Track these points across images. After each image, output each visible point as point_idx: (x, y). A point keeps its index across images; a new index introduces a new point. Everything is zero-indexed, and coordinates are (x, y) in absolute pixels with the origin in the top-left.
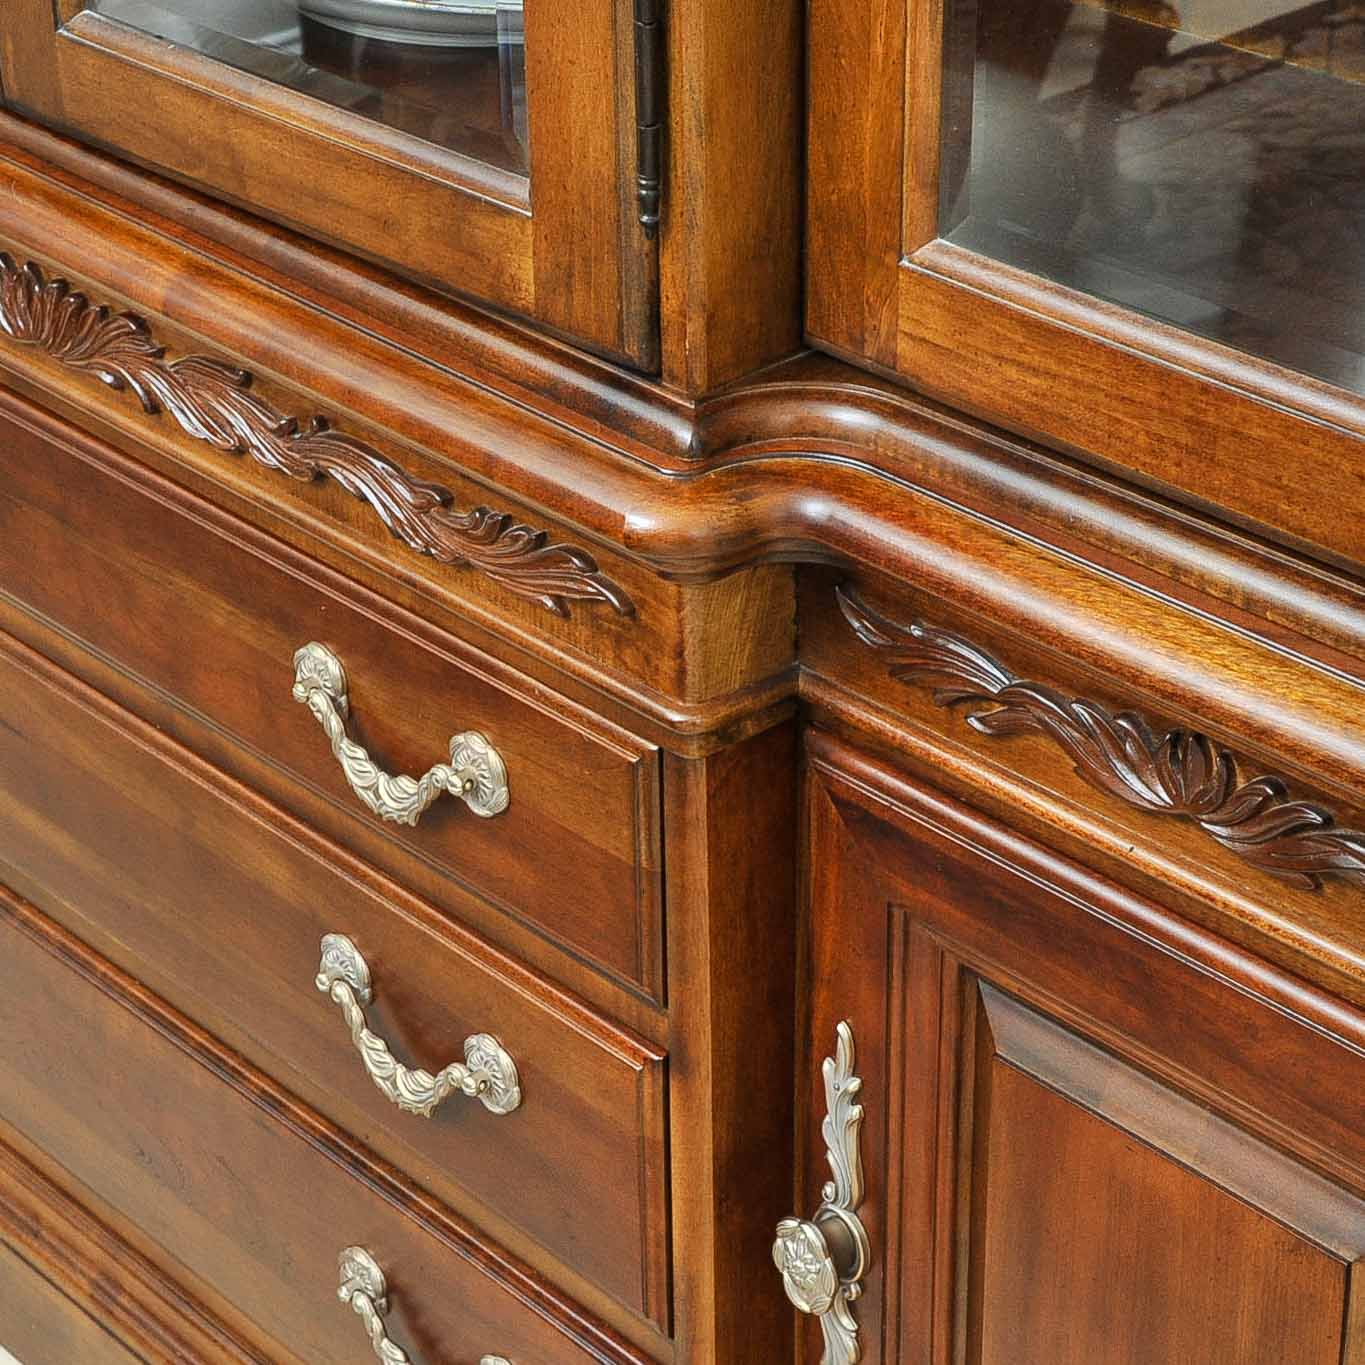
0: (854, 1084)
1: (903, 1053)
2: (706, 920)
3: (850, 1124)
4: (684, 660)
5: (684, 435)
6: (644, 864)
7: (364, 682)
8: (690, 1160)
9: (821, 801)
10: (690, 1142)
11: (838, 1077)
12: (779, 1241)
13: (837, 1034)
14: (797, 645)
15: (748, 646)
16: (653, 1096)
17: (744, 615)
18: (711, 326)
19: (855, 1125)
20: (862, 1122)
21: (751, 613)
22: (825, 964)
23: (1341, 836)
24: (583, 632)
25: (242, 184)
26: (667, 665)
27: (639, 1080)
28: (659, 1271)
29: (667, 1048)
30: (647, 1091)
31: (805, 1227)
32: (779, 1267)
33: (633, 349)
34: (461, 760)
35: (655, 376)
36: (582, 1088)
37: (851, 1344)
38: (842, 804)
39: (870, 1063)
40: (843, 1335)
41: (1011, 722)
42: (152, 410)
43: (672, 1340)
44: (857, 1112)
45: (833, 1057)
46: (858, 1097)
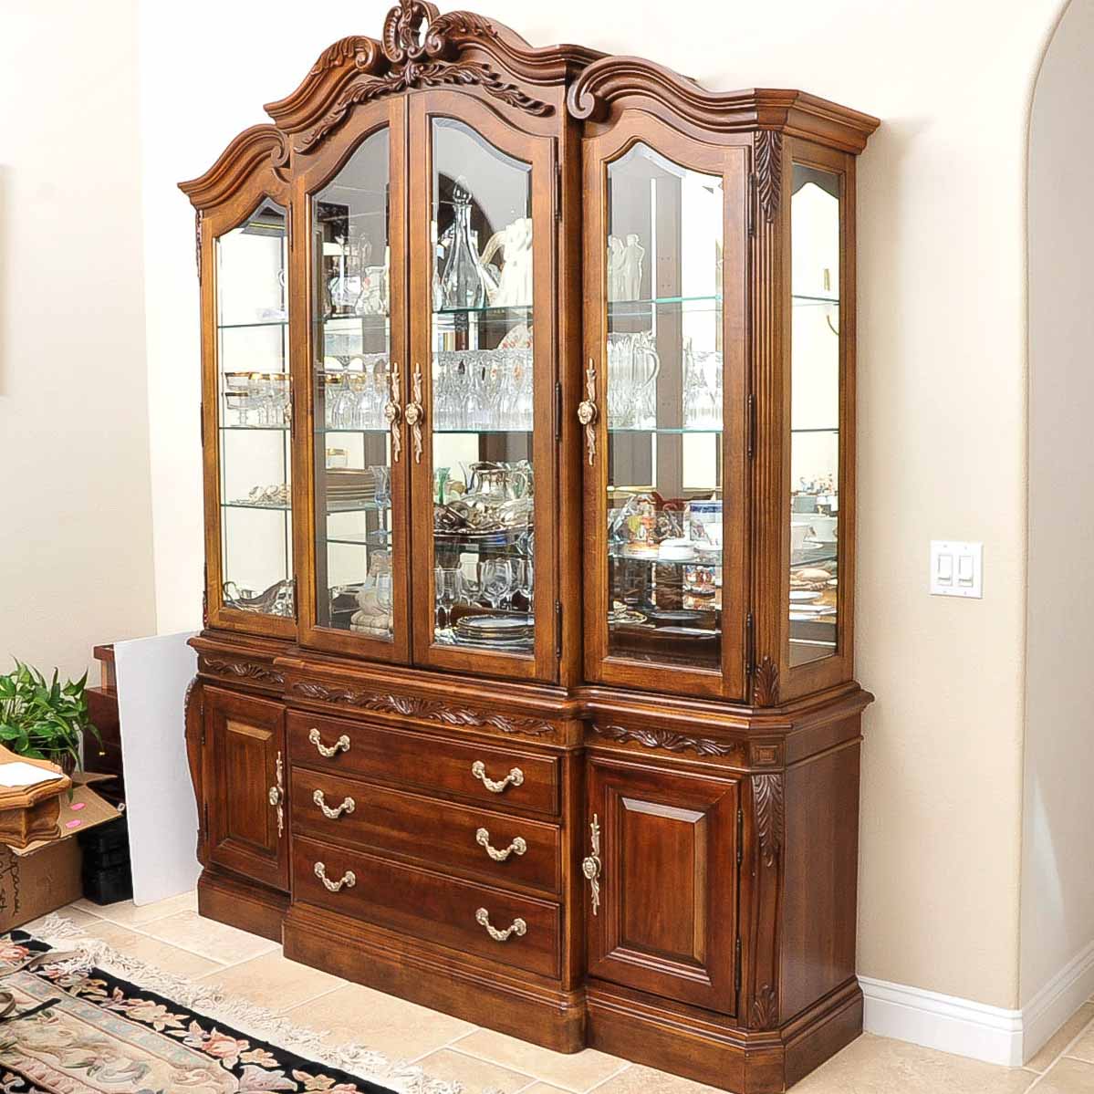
0: (598, 827)
1: (607, 817)
3: (597, 837)
5: (566, 694)
7: (488, 767)
9: (589, 767)
11: (594, 826)
12: (584, 863)
13: (594, 817)
15: (577, 735)
16: (558, 834)
18: (569, 675)
20: (600, 835)
22: (591, 802)
24: (544, 738)
25: (471, 667)
26: (562, 739)
27: (555, 831)
29: (560, 825)
30: (557, 832)
31: (588, 858)
32: (584, 869)
33: (555, 681)
34: (513, 774)
35: (559, 686)
36: (541, 839)
37: (597, 888)
38: (595, 766)
39: (601, 822)
40: (596, 888)
41: (627, 739)
42: (443, 721)
43: (562, 894)
44: (598, 833)
45: (593, 824)
46: (598, 829)
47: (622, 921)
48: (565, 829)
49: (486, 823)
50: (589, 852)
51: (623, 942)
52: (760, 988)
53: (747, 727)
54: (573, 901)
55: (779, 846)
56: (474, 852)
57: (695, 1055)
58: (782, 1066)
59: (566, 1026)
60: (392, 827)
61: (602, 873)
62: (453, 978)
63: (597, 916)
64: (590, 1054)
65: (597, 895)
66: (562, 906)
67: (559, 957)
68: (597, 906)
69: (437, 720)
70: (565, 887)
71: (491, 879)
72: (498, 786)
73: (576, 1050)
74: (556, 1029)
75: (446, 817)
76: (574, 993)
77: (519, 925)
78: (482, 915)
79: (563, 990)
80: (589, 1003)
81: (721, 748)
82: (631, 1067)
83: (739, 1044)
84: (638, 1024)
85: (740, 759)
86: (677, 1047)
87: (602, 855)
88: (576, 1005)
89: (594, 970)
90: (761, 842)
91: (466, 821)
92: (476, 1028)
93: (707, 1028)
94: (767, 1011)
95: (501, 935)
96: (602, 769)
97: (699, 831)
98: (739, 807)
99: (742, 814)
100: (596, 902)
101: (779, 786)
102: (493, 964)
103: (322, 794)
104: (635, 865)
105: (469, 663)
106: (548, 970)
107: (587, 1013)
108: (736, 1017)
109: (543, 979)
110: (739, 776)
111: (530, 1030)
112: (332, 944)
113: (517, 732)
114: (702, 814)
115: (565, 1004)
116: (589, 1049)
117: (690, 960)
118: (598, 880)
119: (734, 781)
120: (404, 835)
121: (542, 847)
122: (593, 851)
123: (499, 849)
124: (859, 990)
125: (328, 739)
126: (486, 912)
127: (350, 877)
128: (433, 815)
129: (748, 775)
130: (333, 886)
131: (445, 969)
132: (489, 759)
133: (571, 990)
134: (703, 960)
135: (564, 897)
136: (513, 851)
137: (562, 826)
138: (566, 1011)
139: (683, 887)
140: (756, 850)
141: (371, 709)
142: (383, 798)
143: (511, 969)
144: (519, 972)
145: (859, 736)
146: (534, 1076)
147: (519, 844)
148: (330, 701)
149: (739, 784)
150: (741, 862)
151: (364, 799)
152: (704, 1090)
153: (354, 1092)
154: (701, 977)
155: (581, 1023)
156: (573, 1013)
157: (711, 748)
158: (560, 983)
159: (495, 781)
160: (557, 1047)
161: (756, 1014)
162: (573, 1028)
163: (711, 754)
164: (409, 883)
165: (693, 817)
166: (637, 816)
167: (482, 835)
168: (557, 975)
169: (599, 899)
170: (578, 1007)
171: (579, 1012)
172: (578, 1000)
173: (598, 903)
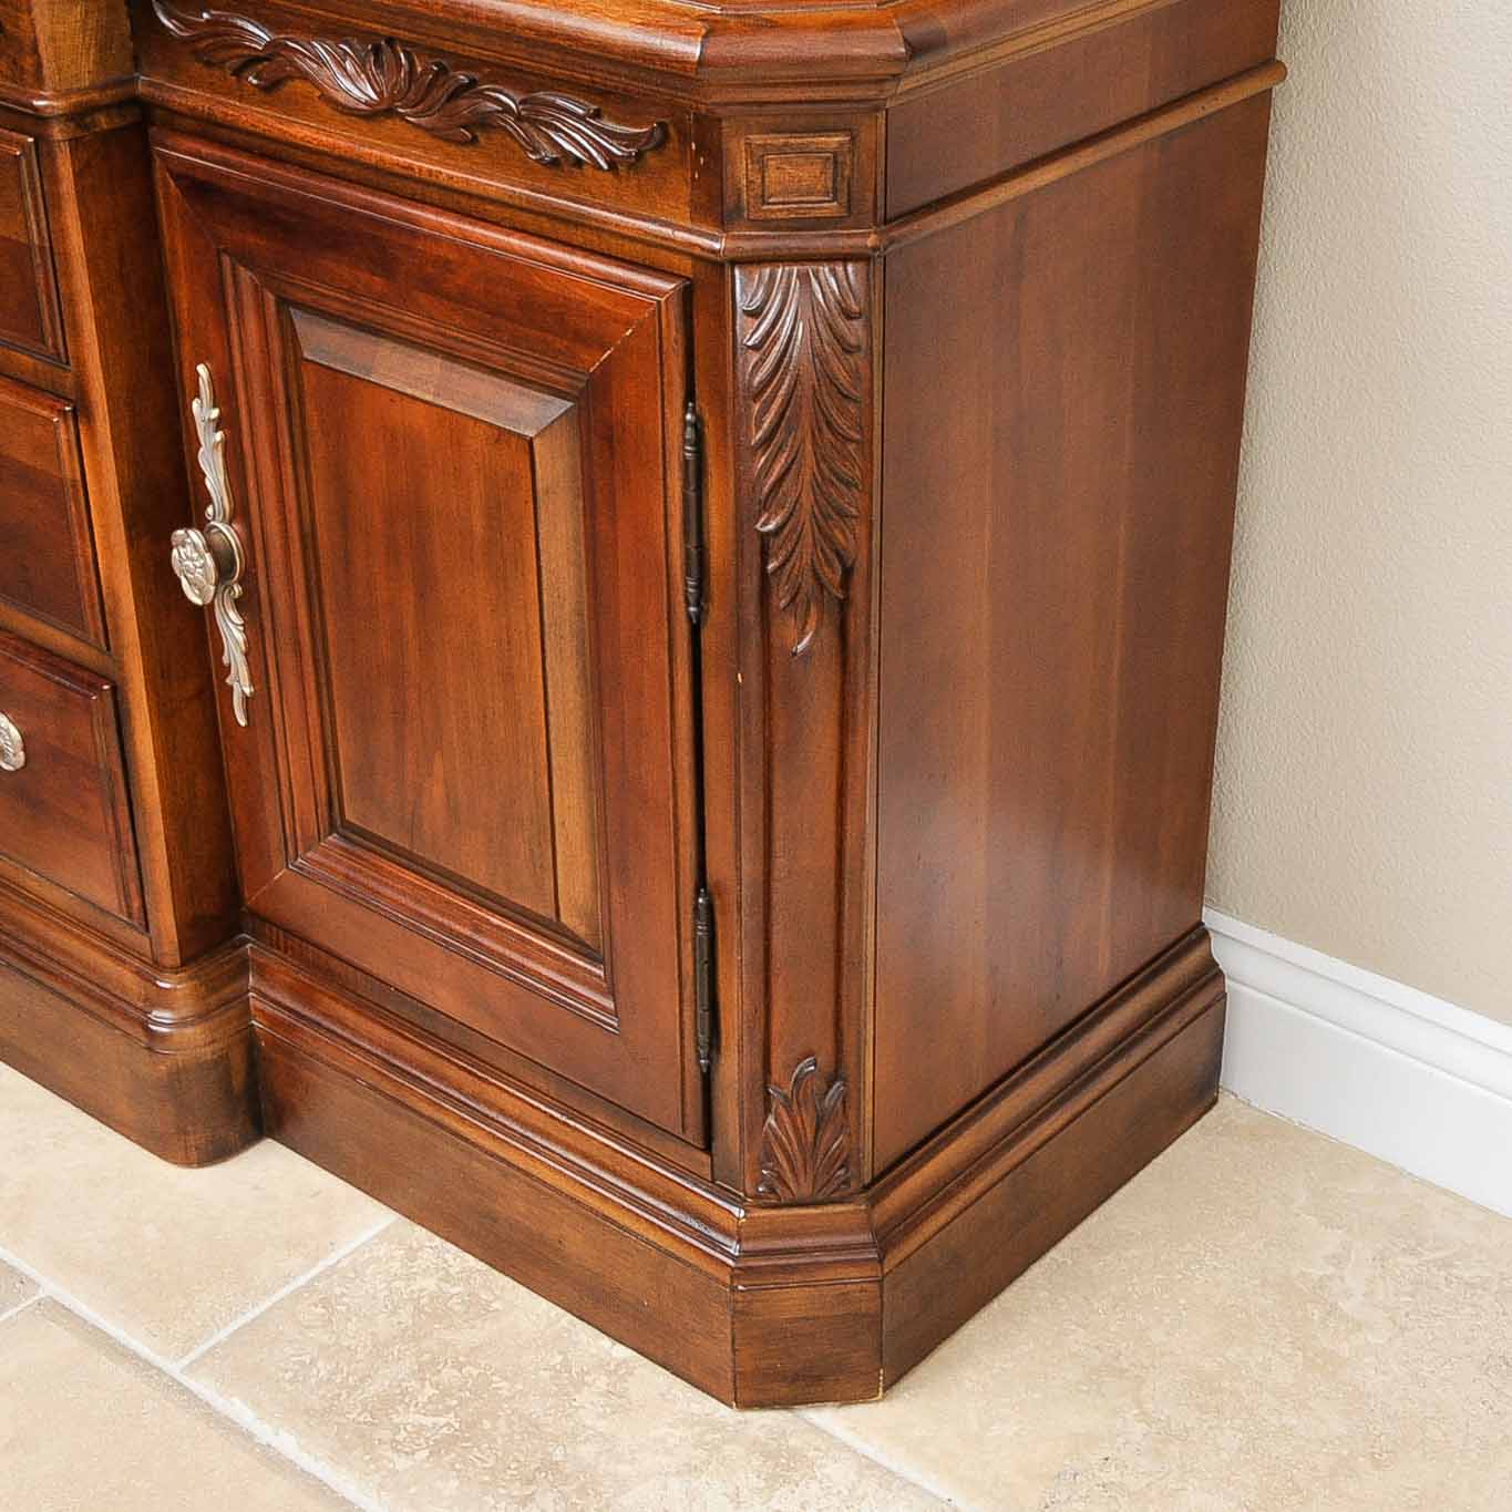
0: (215, 413)
2: (86, 282)
3: (215, 446)
4: (39, 56)
6: (36, 242)
8: (102, 491)
9: (164, 178)
11: (203, 411)
12: (175, 552)
13: (198, 375)
14: (136, 58)
15: (92, 51)
17: (85, 23)
19: (220, 447)
20: (226, 443)
21: (91, 23)
23: (488, 89)
27: (56, 427)
28: (92, 594)
29: (73, 398)
30: (63, 435)
31: (190, 532)
32: (177, 572)
36: (20, 450)
37: (240, 637)
38: (177, 177)
39: (224, 394)
40: (232, 630)
41: (277, 74)
43: (110, 651)
44: (219, 436)
45: (199, 396)
46: (219, 424)
48: (91, 416)
50: (186, 505)
51: (344, 825)
52: (790, 1067)
53: (694, 50)
55: (848, 573)
58: (875, 1320)
61: (249, 583)
63: (247, 729)
65: (241, 660)
68: (247, 700)
70: (117, 627)
76: (194, 976)
79: (157, 964)
80: (255, 1002)
81: (611, 135)
83: (714, 1244)
85: (686, 191)
87: (240, 512)
88: (202, 1017)
90: (765, 556)
97: (555, 468)
98: (690, 395)
99: (698, 426)
100: (241, 683)
101: (849, 316)
107: (250, 1038)
109: (97, 914)
110: (685, 266)
114: (560, 407)
116: (270, 1140)
118: (239, 605)
119: (668, 286)
121: (26, 477)
122: (210, 501)
124: (1211, 974)
129: (718, 268)
133: (184, 965)
137: (81, 411)
138: (163, 1036)
139: (508, 676)
140: (751, 586)
145: (1266, 62)
146: (33, 1273)
149: (687, 295)
150: (699, 618)
155: (228, 1071)
156: (196, 1042)
157: (576, 138)
158: (145, 938)
160: (150, 1142)
163: (578, 162)
166: (341, 387)
169: (250, 674)
170: (207, 1025)
171: (213, 1042)
172: (213, 1000)
173: (248, 690)
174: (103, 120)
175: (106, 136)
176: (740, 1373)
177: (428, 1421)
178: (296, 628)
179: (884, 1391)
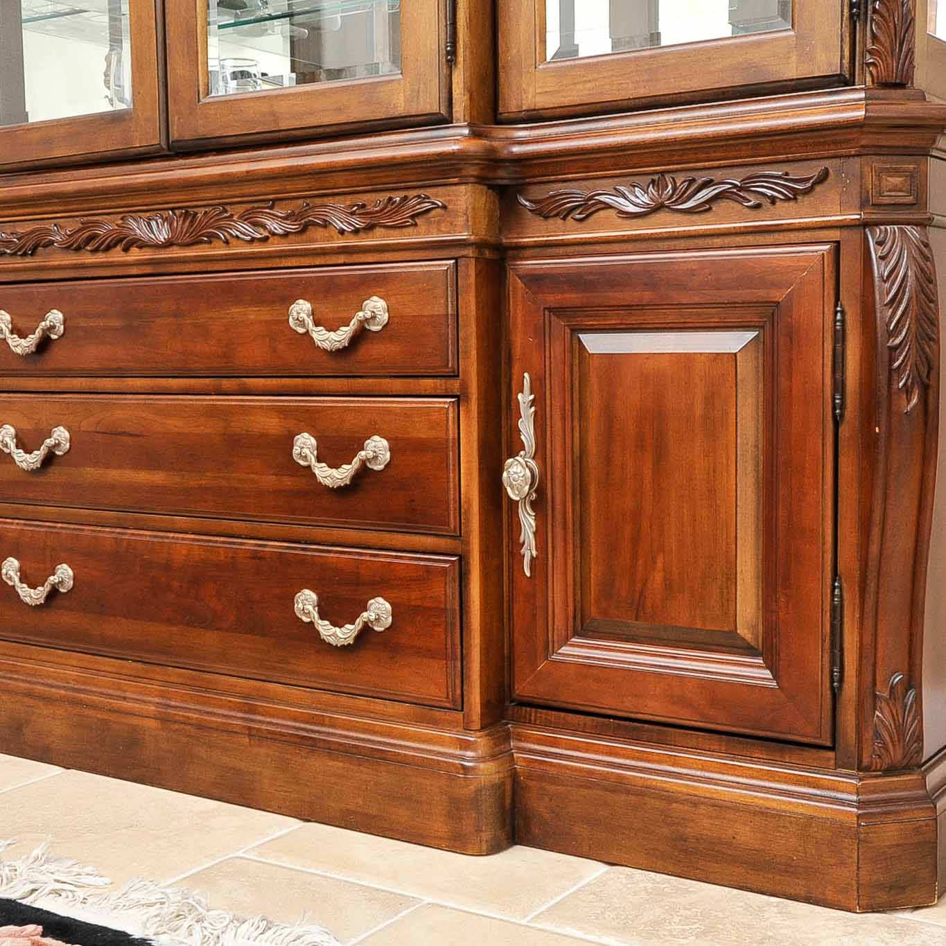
0: (532, 397)
1: (550, 374)
2: (474, 329)
3: (530, 415)
5: (465, 132)
6: (450, 312)
8: (469, 442)
10: (469, 433)
11: (524, 398)
12: (505, 474)
13: (524, 377)
14: (500, 229)
16: (454, 418)
19: (533, 416)
20: (536, 412)
22: (517, 351)
24: (423, 228)
26: (460, 221)
27: (447, 411)
28: (455, 502)
29: (458, 394)
30: (451, 415)
34: (369, 308)
35: (451, 121)
36: (421, 432)
37: (532, 521)
39: (538, 388)
40: (528, 521)
41: (589, 209)
42: (227, 242)
43: (460, 536)
44: (533, 409)
45: (522, 392)
46: (533, 403)
47: (582, 583)
48: (467, 400)
49: (309, 420)
50: (514, 448)
51: (583, 627)
52: (886, 681)
53: (860, 114)
54: (485, 552)
56: (288, 482)
57: (745, 834)
59: (475, 800)
60: (136, 466)
61: (540, 491)
62: (250, 732)
63: (530, 578)
64: (521, 858)
65: (531, 536)
66: (463, 560)
67: (459, 664)
68: (532, 559)
69: (216, 243)
70: (468, 520)
71: (320, 533)
72: (338, 338)
73: (495, 848)
74: (455, 808)
75: (238, 425)
76: (487, 735)
77: (379, 611)
78: (306, 602)
79: (467, 728)
80: (517, 754)
82: (607, 873)
83: (841, 802)
84: (619, 786)
85: (837, 198)
86: (706, 822)
87: (541, 453)
88: (493, 757)
89: (524, 687)
90: (892, 360)
91: (272, 425)
92: (294, 824)
93: (771, 776)
94: (900, 729)
95: (343, 635)
96: (536, 281)
97: (747, 370)
99: (844, 313)
100: (529, 549)
101: (925, 245)
102: (327, 697)
103: (12, 430)
104: (608, 460)
105: (273, 114)
106: (434, 691)
107: (514, 775)
108: (832, 749)
109: (426, 711)
111: (402, 814)
112: (31, 702)
113: (370, 228)
114: (751, 335)
115: (470, 754)
116: (519, 847)
117: (729, 643)
118: (533, 503)
119: (825, 248)
120: (158, 478)
121: (420, 446)
122: (523, 449)
123: (334, 465)
125: (21, 324)
126: (314, 596)
127: (64, 574)
128: (208, 428)
130: (33, 596)
131: (237, 719)
132: (321, 291)
133: (482, 728)
134: (757, 639)
135: (468, 543)
136: (363, 463)
137: (462, 400)
138: (473, 768)
139: (712, 491)
140: (881, 380)
141: (95, 251)
142: (119, 414)
143: (362, 702)
144: (379, 705)
146: (416, 894)
147: (377, 449)
148: (25, 254)
150: (842, 415)
151: (85, 426)
152: (768, 904)
153: (38, 938)
154: (756, 673)
156: (488, 772)
157: (775, 188)
158: (460, 715)
159: (331, 329)
160: (457, 843)
161: (877, 734)
162: (488, 805)
163: (774, 200)
164: (167, 567)
165: (733, 342)
166: (612, 361)
167: (305, 445)
168: (454, 701)
169: (536, 545)
170: (496, 762)
171: (499, 772)
172: (497, 749)
173: (534, 553)
174: (487, 252)
175: (488, 261)
176: (862, 884)
177: (688, 928)
178: (565, 513)
179: (939, 898)
